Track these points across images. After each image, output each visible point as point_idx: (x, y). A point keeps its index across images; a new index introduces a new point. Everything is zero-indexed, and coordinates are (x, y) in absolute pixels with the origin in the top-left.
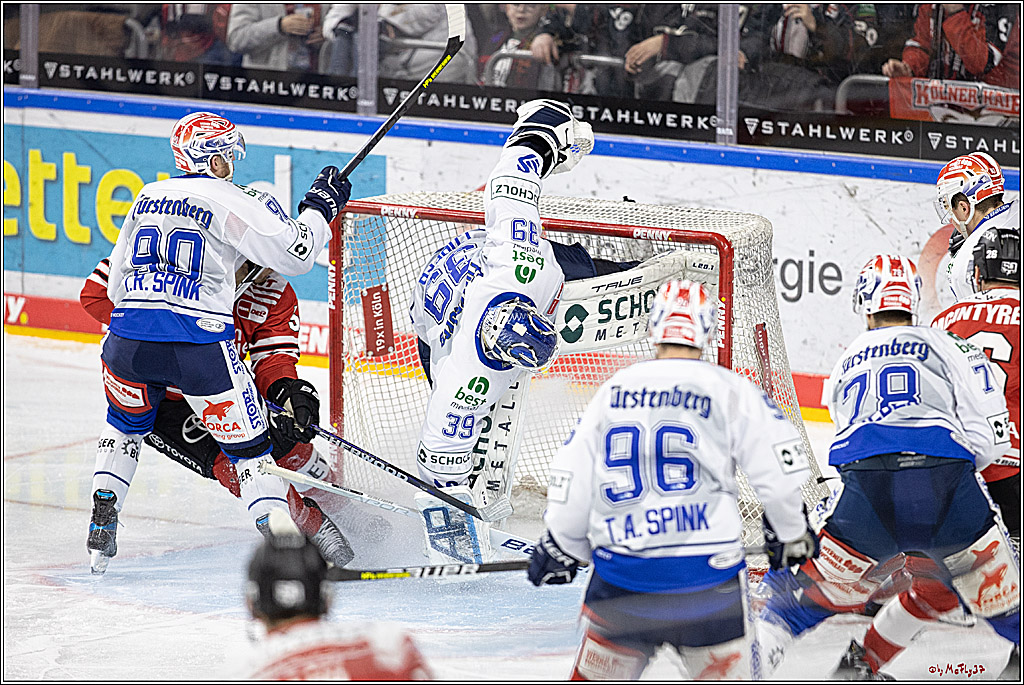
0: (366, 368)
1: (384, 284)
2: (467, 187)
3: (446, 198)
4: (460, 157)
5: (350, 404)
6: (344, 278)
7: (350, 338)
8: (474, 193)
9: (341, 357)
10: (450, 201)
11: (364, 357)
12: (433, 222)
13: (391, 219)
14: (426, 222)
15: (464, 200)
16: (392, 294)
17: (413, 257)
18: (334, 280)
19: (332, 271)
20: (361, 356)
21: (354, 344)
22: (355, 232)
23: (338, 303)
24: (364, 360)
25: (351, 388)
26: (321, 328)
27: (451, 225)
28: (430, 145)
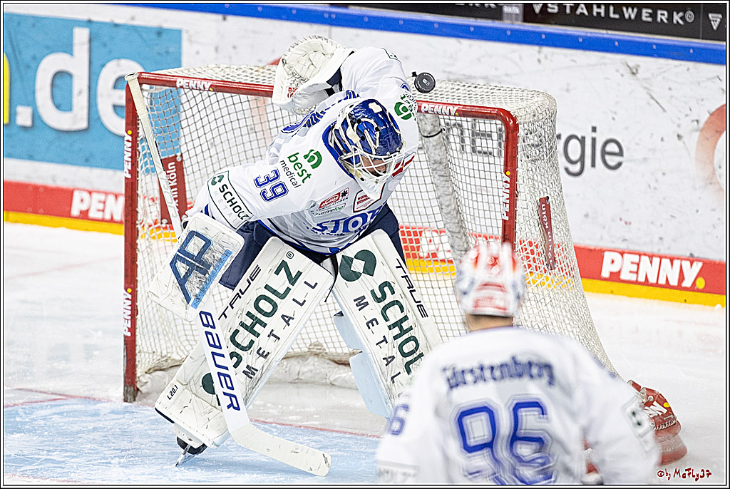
0: (160, 236)
1: (179, 154)
2: (260, 61)
3: (238, 72)
4: (254, 32)
5: (144, 270)
6: (140, 148)
7: (144, 206)
8: (267, 67)
9: (136, 224)
10: (244, 74)
11: (159, 224)
12: (227, 95)
13: (186, 91)
14: (220, 95)
15: (257, 73)
16: (186, 164)
17: (207, 129)
18: (130, 150)
19: (128, 141)
20: (155, 224)
21: (149, 212)
22: (151, 104)
23: (134, 172)
24: (159, 227)
25: (146, 255)
26: (116, 196)
27: (244, 97)
28: (225, 19)
